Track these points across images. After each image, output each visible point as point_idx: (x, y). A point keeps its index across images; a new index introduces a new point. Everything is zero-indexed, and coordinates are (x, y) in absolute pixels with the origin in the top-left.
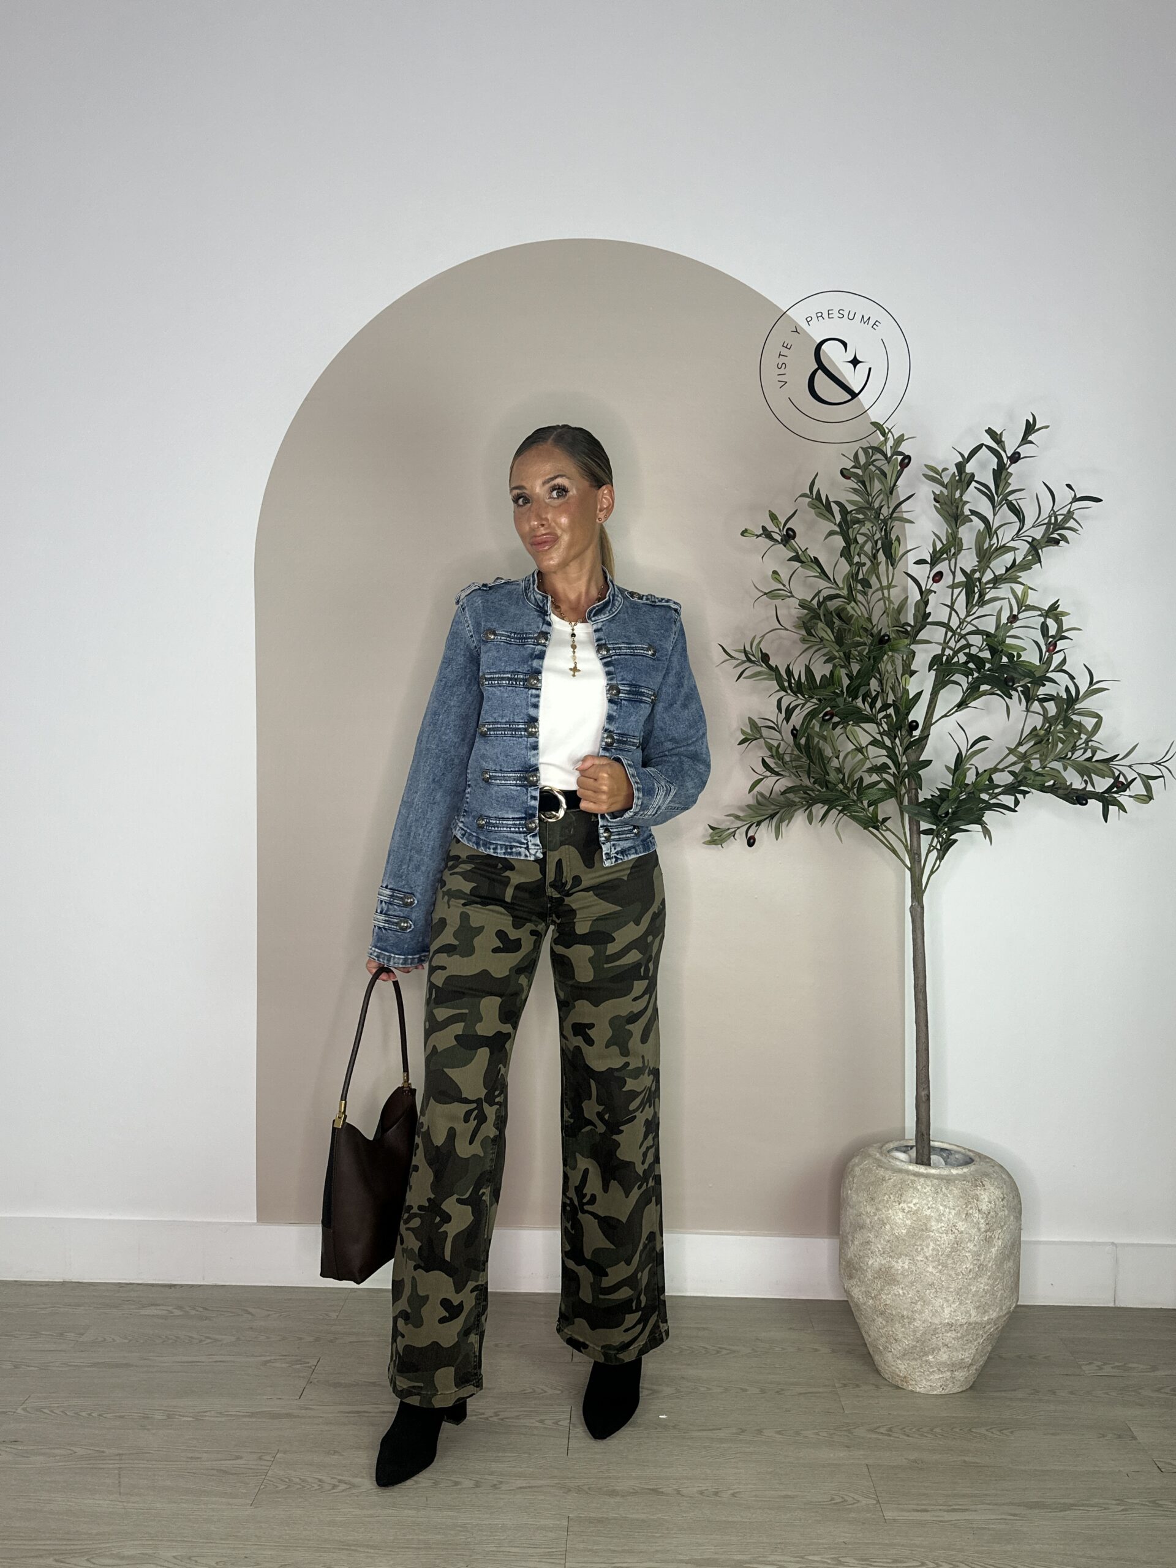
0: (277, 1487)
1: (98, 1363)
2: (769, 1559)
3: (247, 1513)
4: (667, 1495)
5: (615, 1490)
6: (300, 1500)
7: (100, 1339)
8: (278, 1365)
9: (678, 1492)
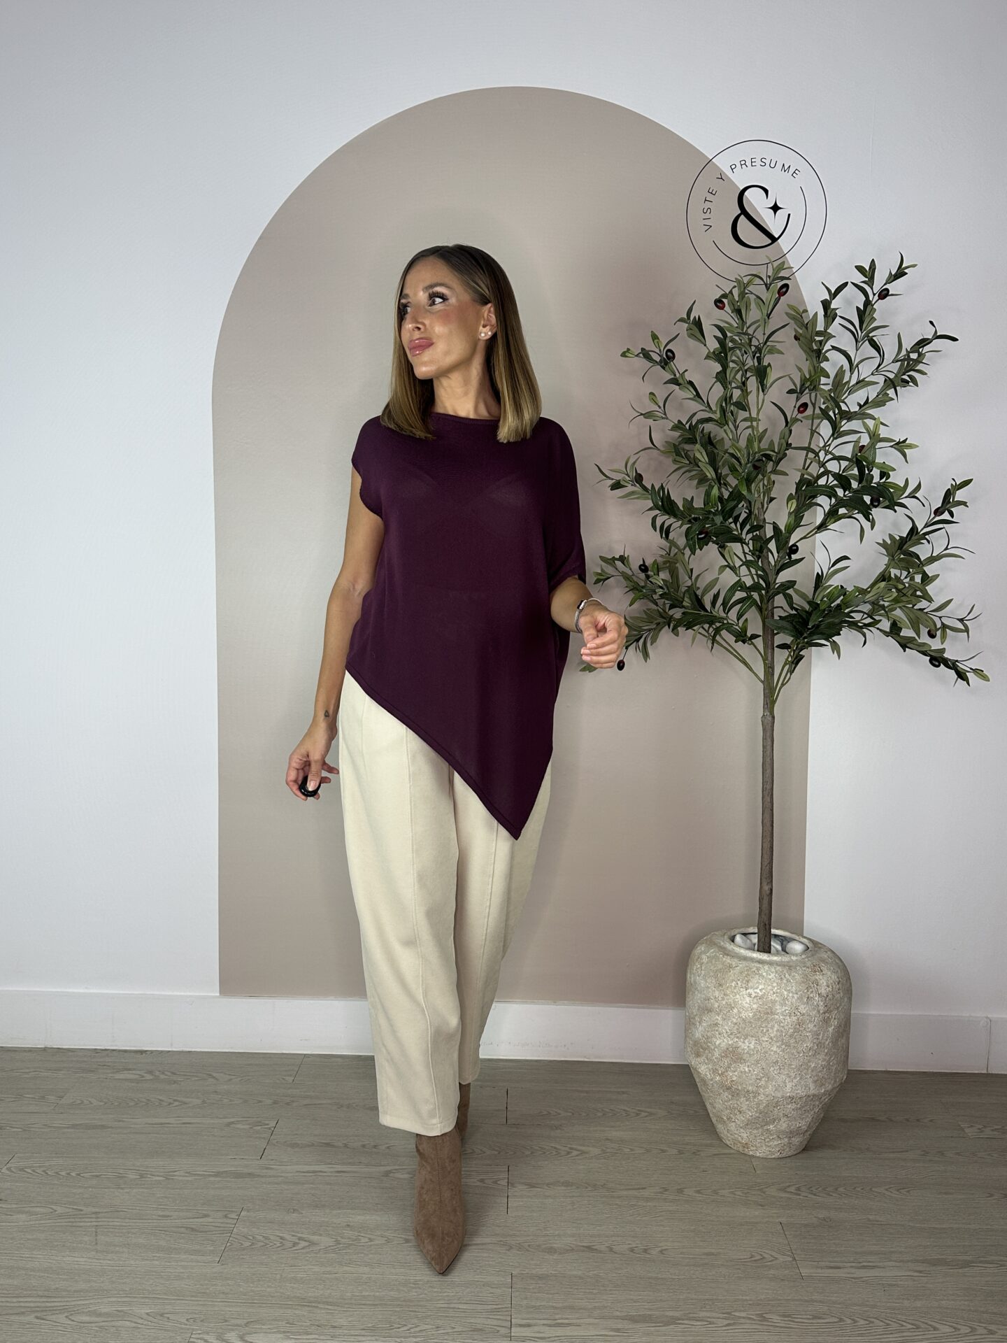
0: (242, 1244)
1: (77, 1125)
2: (700, 1316)
3: (214, 1270)
4: (600, 1252)
5: (551, 1248)
6: (264, 1257)
7: (79, 1102)
8: (239, 1126)
9: (611, 1250)
